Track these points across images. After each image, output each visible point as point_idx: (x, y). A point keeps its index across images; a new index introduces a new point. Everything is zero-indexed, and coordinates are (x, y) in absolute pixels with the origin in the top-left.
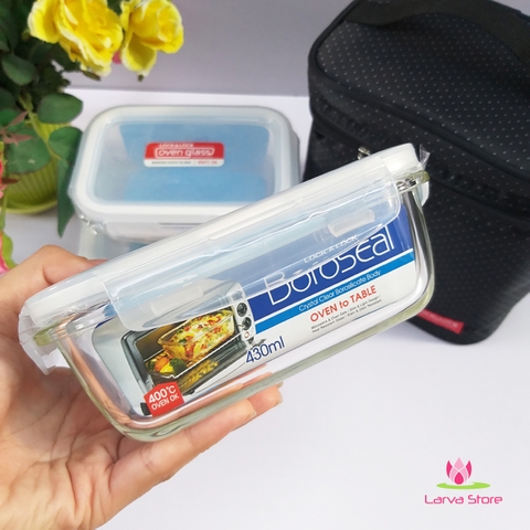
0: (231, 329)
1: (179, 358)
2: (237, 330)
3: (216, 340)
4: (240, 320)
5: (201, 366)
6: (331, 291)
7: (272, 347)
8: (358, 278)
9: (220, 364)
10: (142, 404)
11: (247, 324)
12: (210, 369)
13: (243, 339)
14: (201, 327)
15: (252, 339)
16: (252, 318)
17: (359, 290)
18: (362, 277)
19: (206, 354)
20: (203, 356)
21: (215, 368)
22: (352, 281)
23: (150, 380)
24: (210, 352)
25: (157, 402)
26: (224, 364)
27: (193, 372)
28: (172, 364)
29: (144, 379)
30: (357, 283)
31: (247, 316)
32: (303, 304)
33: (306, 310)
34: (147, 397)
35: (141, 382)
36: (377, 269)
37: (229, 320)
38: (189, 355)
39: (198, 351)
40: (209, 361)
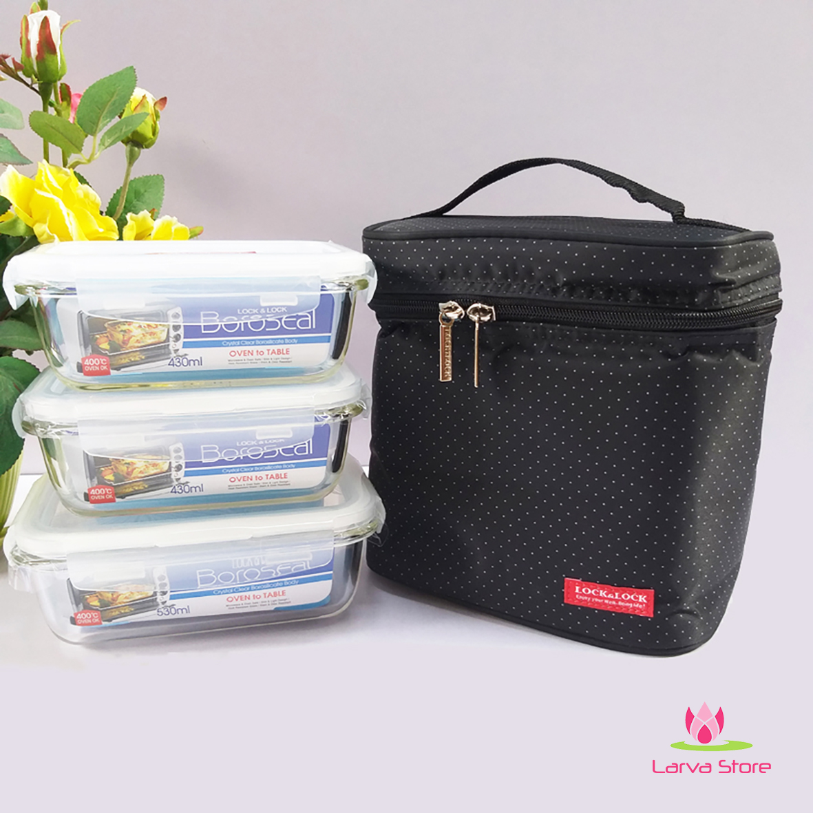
0: (164, 337)
1: (117, 342)
2: (167, 339)
3: (149, 340)
4: (173, 333)
5: (132, 354)
6: (253, 340)
7: (192, 362)
8: (278, 339)
9: (146, 358)
10: (78, 363)
11: (177, 338)
12: (137, 359)
13: (171, 348)
14: (140, 326)
15: (178, 350)
16: (182, 336)
17: (276, 347)
18: (281, 339)
19: (138, 347)
20: (135, 348)
21: (142, 359)
22: (272, 339)
23: (90, 349)
24: (141, 347)
25: (90, 365)
26: (150, 360)
27: (124, 356)
28: (110, 344)
29: (86, 347)
30: (275, 342)
31: (178, 332)
32: (227, 341)
33: (228, 346)
34: (84, 360)
35: (83, 347)
36: (296, 338)
37: (164, 330)
38: (125, 342)
39: (132, 342)
40: (138, 353)
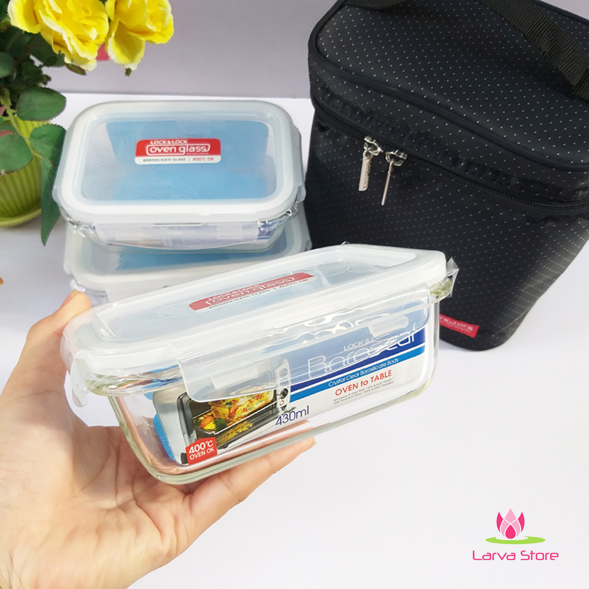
0: (271, 397)
1: (223, 418)
2: (275, 398)
3: (257, 405)
4: (280, 390)
5: (239, 426)
6: (357, 372)
7: (299, 414)
8: (380, 364)
9: (254, 425)
10: (182, 454)
11: (285, 394)
12: (245, 429)
13: (278, 406)
15: (285, 406)
16: (289, 390)
17: (378, 373)
18: (383, 362)
19: (246, 416)
20: (242, 418)
21: (249, 428)
22: (375, 365)
23: (194, 435)
24: (249, 415)
25: (196, 453)
26: (257, 426)
27: (231, 431)
28: (215, 422)
29: (189, 433)
30: (378, 367)
31: (285, 388)
32: (333, 381)
33: (334, 386)
34: (188, 449)
35: (186, 436)
36: (397, 357)
38: (231, 416)
39: (240, 413)
40: (245, 422)
